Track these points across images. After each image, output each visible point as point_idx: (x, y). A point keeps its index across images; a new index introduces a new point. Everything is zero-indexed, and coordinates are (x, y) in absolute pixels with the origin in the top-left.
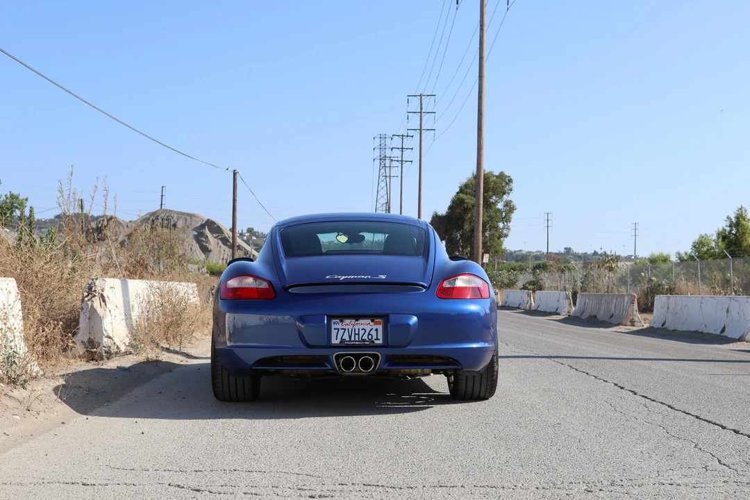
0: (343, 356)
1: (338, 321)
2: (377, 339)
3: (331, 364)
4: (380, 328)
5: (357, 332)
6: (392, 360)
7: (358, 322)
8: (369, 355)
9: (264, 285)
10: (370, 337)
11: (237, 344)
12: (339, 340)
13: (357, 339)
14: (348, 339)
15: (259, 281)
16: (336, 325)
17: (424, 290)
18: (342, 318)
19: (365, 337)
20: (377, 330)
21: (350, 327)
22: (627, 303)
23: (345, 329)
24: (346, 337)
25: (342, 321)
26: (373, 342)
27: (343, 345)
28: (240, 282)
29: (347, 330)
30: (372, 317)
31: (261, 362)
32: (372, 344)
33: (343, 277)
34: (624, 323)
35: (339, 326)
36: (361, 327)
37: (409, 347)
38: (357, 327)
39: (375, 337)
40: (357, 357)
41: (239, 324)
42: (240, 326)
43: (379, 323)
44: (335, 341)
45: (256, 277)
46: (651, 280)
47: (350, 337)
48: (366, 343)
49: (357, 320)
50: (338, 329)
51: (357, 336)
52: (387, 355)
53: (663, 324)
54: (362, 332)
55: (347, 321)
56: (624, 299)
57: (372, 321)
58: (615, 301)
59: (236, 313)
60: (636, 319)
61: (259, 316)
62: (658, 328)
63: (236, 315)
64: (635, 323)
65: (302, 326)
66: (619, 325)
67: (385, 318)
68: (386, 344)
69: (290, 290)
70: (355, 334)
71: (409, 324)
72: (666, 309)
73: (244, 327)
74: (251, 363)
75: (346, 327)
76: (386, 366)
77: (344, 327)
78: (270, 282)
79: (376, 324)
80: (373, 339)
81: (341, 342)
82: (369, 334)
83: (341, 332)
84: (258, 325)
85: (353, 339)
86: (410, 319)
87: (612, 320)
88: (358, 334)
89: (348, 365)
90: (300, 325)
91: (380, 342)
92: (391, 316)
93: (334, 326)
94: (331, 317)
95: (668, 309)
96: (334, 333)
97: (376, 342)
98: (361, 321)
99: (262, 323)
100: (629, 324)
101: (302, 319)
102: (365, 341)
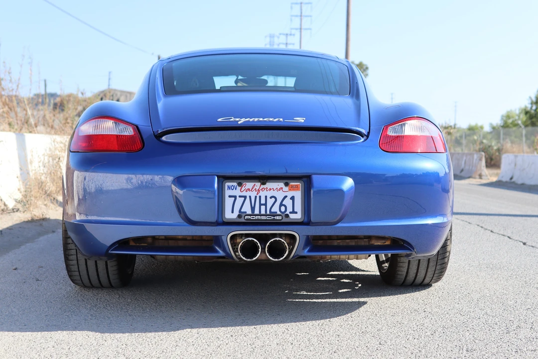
0: (241, 235)
1: (235, 184)
2: (294, 212)
3: (224, 250)
4: (298, 195)
5: (263, 202)
6: (314, 243)
7: (265, 186)
8: (281, 235)
9: (129, 131)
10: (283, 209)
11: (90, 218)
12: (236, 213)
13: (263, 212)
14: (249, 212)
15: (122, 126)
16: (231, 190)
17: (362, 140)
18: (241, 179)
19: (276, 209)
20: (293, 198)
21: (253, 194)
22: (476, 160)
23: (245, 197)
24: (247, 209)
25: (240, 185)
26: (287, 216)
27: (242, 220)
28: (96, 127)
29: (248, 199)
30: (286, 179)
31: (123, 244)
32: (285, 220)
33: (243, 120)
34: (473, 176)
35: (237, 192)
36: (269, 194)
37: (339, 225)
38: (263, 194)
39: (290, 209)
40: (263, 238)
41: (92, 188)
42: (93, 190)
43: (295, 188)
44: (230, 215)
45: (117, 120)
46: (482, 143)
47: (253, 209)
48: (277, 218)
49: (264, 184)
50: (235, 197)
51: (263, 208)
52: (308, 236)
53: (511, 178)
54: (270, 202)
55: (249, 185)
56: (473, 158)
57: (287, 184)
58: (465, 158)
59: (86, 171)
60: (483, 173)
61: (126, 176)
62: (506, 182)
63: (87, 174)
64: (483, 177)
65: (181, 192)
66: (469, 177)
67: (307, 180)
68: (306, 220)
69: (164, 138)
70: (261, 205)
71: (341, 191)
72: (513, 165)
73: (100, 191)
74: (109, 244)
75: (248, 194)
76: (305, 253)
77: (244, 194)
78: (137, 127)
79: (293, 188)
80: (287, 212)
81: (239, 216)
82: (281, 205)
83: (239, 201)
84: (122, 189)
85: (257, 212)
86: (342, 182)
87: (463, 174)
88: (265, 205)
89: (250, 249)
90: (178, 190)
91: (298, 216)
92: (314, 177)
93: (228, 193)
94: (223, 178)
95: (515, 165)
96: (228, 202)
97: (292, 216)
98: (269, 185)
99: (129, 187)
100: (478, 177)
101: (180, 181)
102: (275, 214)
